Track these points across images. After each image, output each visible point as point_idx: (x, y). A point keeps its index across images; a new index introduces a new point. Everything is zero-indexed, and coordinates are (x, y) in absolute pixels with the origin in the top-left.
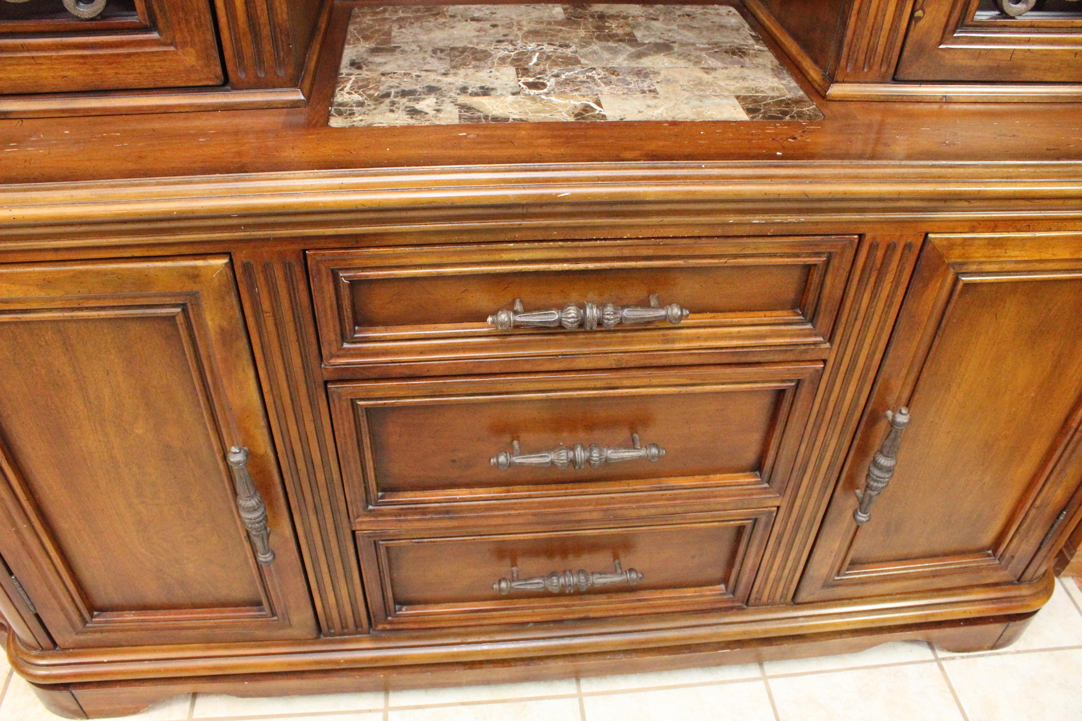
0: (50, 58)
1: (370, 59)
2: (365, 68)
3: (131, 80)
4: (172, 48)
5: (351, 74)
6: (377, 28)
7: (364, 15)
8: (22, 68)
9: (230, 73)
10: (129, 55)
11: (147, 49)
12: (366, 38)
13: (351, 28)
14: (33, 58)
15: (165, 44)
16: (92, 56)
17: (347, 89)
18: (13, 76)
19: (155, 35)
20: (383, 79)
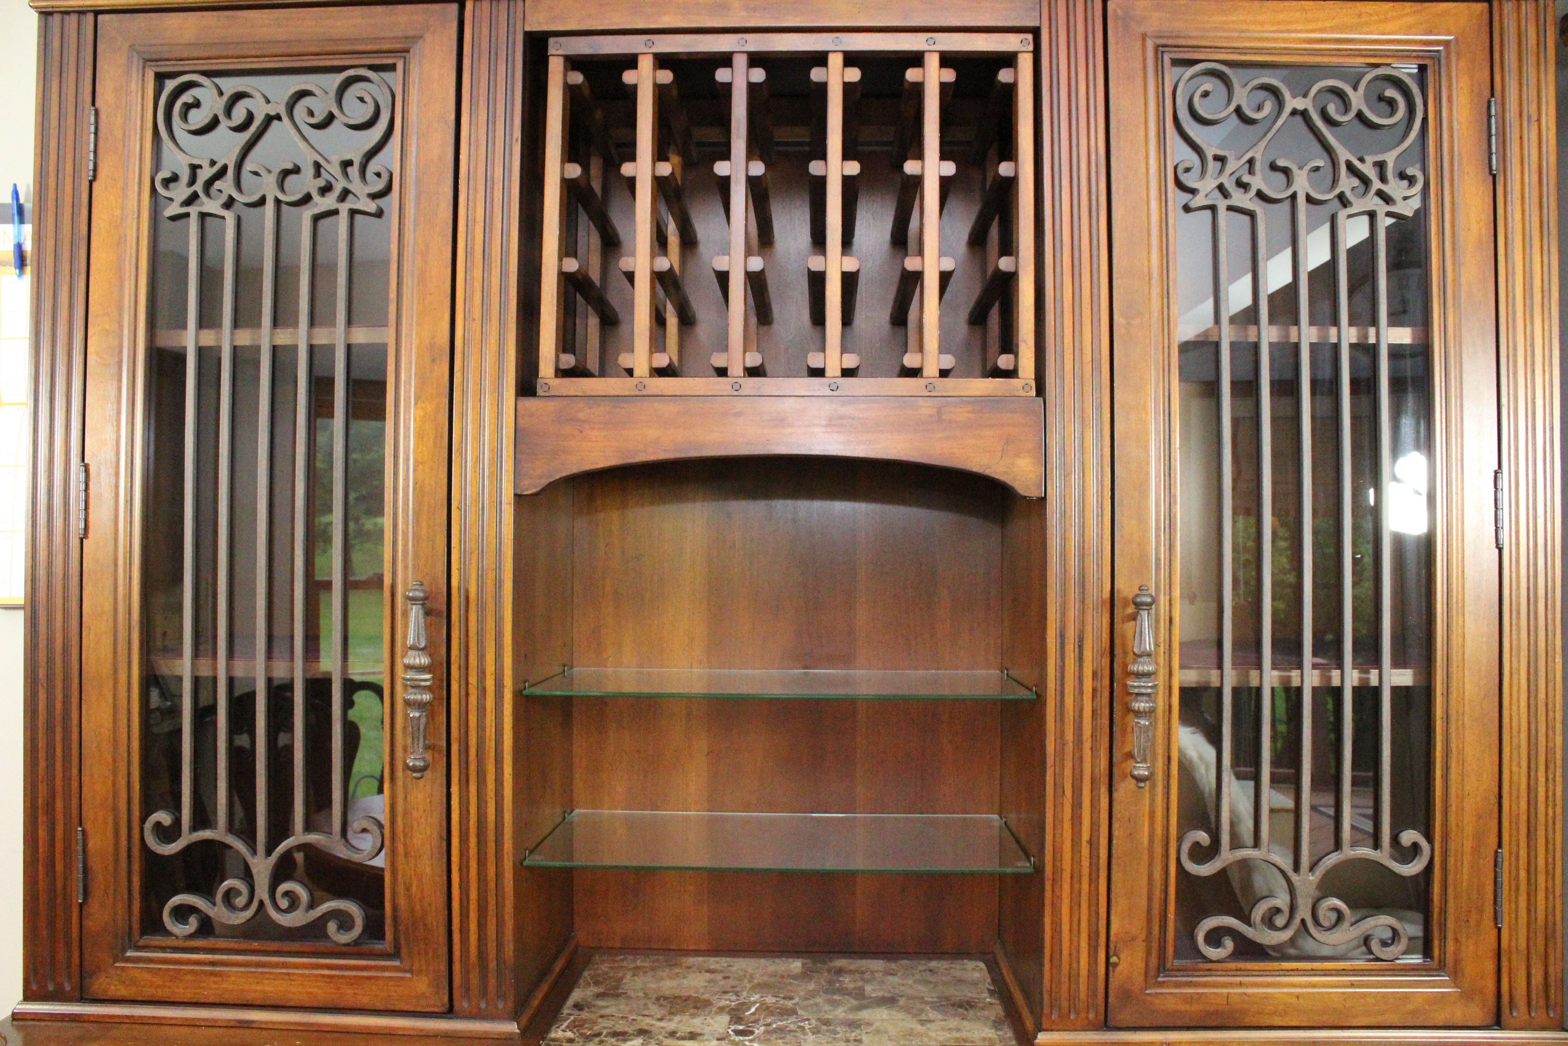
0: (302, 975)
1: (594, 1003)
2: (586, 1010)
3: (365, 1000)
4: (408, 975)
5: (572, 1015)
6: (611, 975)
7: (603, 962)
8: (277, 983)
9: (456, 1004)
10: (369, 978)
11: (387, 974)
12: (597, 983)
13: (586, 974)
14: (288, 974)
15: (404, 971)
16: (339, 977)
17: (563, 1027)
18: (267, 989)
19: (397, 963)
20: (600, 1020)
